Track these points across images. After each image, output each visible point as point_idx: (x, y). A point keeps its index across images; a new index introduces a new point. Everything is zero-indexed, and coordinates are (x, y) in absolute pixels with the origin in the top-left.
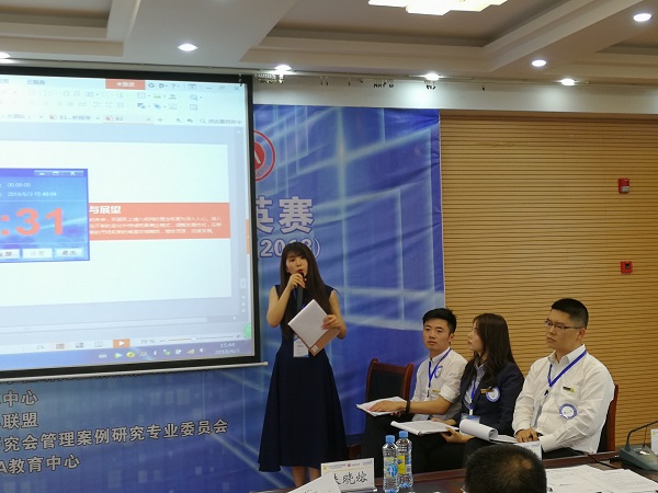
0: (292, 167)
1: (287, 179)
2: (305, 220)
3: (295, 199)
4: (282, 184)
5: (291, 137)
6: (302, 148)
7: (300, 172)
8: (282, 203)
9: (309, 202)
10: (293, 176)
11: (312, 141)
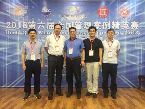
0: (134, 14)
1: (133, 17)
2: (137, 26)
3: (135, 22)
4: (132, 18)
5: (134, 8)
6: (137, 10)
7: (136, 16)
8: (131, 23)
9: (138, 22)
10: (135, 16)
11: (139, 9)
